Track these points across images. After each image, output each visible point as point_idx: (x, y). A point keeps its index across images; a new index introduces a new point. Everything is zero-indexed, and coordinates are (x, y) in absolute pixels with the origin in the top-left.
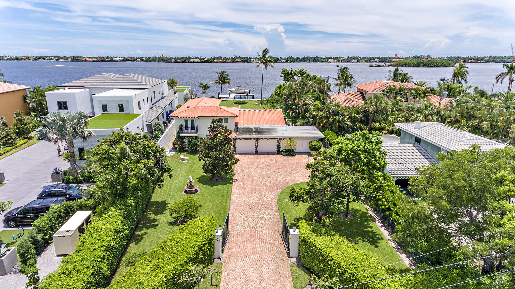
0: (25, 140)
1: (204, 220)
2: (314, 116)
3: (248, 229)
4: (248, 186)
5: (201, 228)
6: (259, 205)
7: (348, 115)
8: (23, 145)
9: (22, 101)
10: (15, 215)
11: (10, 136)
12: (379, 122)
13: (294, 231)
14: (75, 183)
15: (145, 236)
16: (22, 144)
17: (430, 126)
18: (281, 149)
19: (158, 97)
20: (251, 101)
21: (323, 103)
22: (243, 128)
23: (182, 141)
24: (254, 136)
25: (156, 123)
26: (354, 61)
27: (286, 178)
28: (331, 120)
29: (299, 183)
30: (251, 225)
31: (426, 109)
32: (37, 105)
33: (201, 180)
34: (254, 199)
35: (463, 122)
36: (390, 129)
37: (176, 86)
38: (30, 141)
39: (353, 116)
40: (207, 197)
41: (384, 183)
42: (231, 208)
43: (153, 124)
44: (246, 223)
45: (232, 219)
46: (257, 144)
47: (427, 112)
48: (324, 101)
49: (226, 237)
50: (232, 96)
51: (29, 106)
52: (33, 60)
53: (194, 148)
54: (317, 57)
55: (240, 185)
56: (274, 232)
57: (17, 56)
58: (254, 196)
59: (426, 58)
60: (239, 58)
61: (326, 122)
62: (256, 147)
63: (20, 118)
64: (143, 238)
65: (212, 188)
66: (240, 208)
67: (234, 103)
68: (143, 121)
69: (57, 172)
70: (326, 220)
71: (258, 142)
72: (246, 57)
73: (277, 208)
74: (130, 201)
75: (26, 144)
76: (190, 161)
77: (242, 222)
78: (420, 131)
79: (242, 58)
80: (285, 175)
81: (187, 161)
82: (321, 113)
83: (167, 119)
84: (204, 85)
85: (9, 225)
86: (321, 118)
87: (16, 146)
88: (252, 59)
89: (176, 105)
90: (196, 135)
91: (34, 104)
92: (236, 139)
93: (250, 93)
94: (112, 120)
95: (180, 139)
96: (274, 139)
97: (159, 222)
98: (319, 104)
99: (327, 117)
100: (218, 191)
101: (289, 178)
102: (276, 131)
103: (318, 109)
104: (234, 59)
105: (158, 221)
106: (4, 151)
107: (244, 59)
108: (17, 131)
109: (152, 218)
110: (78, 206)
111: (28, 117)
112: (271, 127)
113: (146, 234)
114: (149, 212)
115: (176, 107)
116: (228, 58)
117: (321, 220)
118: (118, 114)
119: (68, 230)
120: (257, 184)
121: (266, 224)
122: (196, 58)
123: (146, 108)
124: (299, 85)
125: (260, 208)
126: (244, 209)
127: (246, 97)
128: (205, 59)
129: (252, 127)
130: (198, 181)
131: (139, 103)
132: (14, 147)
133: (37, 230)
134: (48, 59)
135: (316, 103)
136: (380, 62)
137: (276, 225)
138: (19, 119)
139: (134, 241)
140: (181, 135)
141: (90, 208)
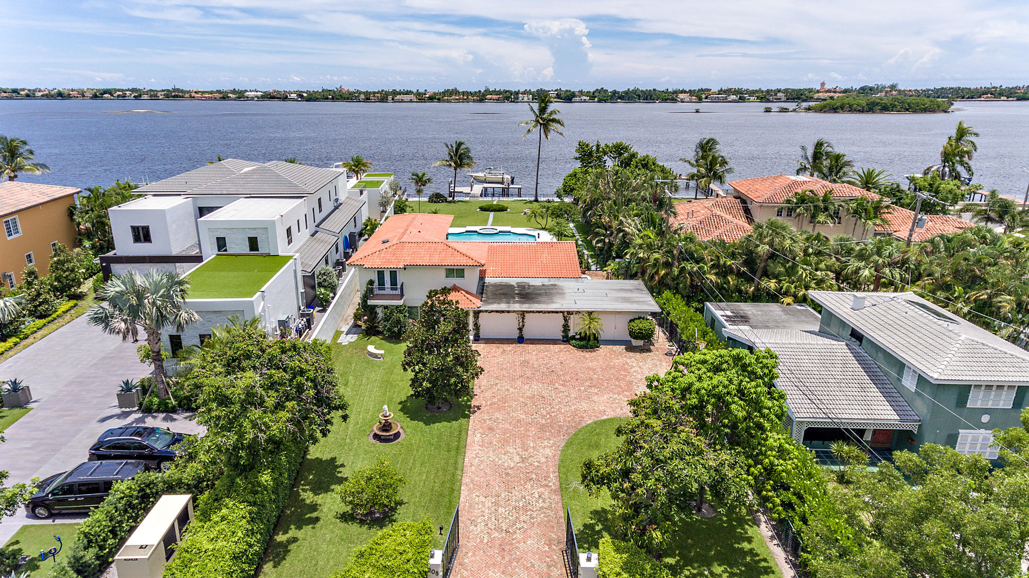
0: (72, 303)
1: (407, 532)
2: (640, 260)
3: (496, 534)
4: (501, 426)
5: (401, 554)
6: (521, 475)
7: (712, 260)
8: (68, 314)
9: (66, 219)
10: (47, 495)
11: (43, 297)
12: (777, 277)
13: (589, 559)
14: (163, 412)
15: (292, 547)
16: (65, 312)
17: (886, 304)
18: (571, 334)
19: (328, 206)
20: (514, 204)
21: (661, 234)
22: (495, 286)
23: (371, 314)
24: (517, 307)
25: (322, 272)
26: (733, 97)
27: (578, 406)
28: (676, 271)
29: (605, 421)
30: (503, 524)
31: (879, 253)
32: (93, 226)
33: (409, 409)
34: (511, 458)
35: (959, 290)
36: (801, 293)
37: (364, 171)
38: (80, 303)
39: (722, 262)
40: (418, 451)
41: (778, 465)
42: (466, 480)
43: (317, 273)
44: (493, 519)
45: (466, 508)
46: (523, 321)
47: (881, 261)
48: (662, 228)
49: (453, 554)
50: (478, 189)
51: (78, 227)
52: (92, 98)
53: (396, 329)
54: (654, 90)
55: (485, 421)
56: (550, 545)
57: (61, 89)
58: (511, 451)
59: (886, 92)
60: (495, 92)
61: (667, 274)
62: (520, 329)
63: (62, 258)
64: (289, 551)
65: (427, 428)
66: (482, 480)
67: (480, 208)
68: (295, 271)
69: (127, 387)
70: (654, 535)
71: (523, 319)
72: (508, 91)
73: (558, 484)
74: (266, 478)
75: (72, 311)
76: (387, 359)
77: (486, 517)
78: (861, 315)
79: (499, 93)
80: (576, 398)
81: (382, 359)
82: (656, 256)
83: (344, 252)
84: (420, 175)
85: (35, 514)
86: (655, 265)
87: (54, 316)
88: (520, 95)
89: (364, 221)
90: (400, 302)
91: (89, 225)
92: (481, 311)
93: (512, 183)
94: (236, 273)
95: (366, 310)
96: (557, 312)
97: (321, 511)
98: (651, 233)
99: (668, 265)
100: (440, 437)
101: (584, 405)
102: (560, 292)
103: (650, 247)
104: (484, 95)
105: (320, 508)
106: (32, 330)
107: (505, 95)
108: (56, 283)
109: (308, 502)
110: (165, 483)
111: (77, 250)
112: (553, 282)
113: (295, 540)
114: (303, 485)
115: (364, 224)
116: (473, 91)
117: (644, 534)
118: (248, 255)
119: (144, 543)
120: (519, 421)
121: (533, 523)
122: (408, 93)
123: (302, 237)
124: (611, 185)
125: (523, 482)
126: (491, 483)
127: (505, 193)
128: (425, 94)
129: (513, 281)
130: (401, 410)
131: (289, 231)
132: (50, 318)
133: (85, 541)
134: (119, 96)
135: (646, 233)
136: (788, 100)
137: (553, 527)
138: (59, 260)
139: (271, 558)
140: (370, 302)
141: (188, 489)
